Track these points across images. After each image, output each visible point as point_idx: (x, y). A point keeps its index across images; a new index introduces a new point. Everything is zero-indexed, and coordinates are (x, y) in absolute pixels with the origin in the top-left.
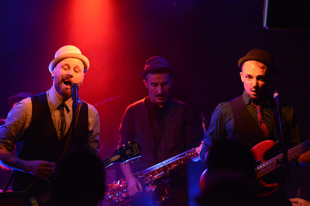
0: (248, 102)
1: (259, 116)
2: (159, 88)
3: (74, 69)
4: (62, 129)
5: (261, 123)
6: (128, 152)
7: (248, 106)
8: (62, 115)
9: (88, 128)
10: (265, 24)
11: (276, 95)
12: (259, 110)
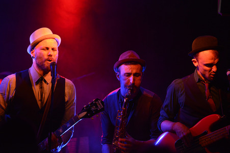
1: (207, 92)
2: (131, 78)
5: (208, 98)
6: (93, 108)
8: (41, 88)
9: (65, 99)
10: (219, 11)
11: (228, 73)
12: (207, 87)
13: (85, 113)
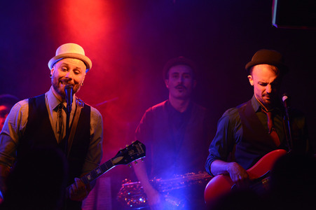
0: (258, 108)
1: (269, 123)
3: (74, 70)
4: (60, 132)
5: (271, 131)
7: (258, 113)
8: (61, 116)
10: (274, 22)
11: (285, 98)
12: (269, 118)
13: (121, 158)
